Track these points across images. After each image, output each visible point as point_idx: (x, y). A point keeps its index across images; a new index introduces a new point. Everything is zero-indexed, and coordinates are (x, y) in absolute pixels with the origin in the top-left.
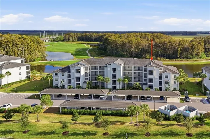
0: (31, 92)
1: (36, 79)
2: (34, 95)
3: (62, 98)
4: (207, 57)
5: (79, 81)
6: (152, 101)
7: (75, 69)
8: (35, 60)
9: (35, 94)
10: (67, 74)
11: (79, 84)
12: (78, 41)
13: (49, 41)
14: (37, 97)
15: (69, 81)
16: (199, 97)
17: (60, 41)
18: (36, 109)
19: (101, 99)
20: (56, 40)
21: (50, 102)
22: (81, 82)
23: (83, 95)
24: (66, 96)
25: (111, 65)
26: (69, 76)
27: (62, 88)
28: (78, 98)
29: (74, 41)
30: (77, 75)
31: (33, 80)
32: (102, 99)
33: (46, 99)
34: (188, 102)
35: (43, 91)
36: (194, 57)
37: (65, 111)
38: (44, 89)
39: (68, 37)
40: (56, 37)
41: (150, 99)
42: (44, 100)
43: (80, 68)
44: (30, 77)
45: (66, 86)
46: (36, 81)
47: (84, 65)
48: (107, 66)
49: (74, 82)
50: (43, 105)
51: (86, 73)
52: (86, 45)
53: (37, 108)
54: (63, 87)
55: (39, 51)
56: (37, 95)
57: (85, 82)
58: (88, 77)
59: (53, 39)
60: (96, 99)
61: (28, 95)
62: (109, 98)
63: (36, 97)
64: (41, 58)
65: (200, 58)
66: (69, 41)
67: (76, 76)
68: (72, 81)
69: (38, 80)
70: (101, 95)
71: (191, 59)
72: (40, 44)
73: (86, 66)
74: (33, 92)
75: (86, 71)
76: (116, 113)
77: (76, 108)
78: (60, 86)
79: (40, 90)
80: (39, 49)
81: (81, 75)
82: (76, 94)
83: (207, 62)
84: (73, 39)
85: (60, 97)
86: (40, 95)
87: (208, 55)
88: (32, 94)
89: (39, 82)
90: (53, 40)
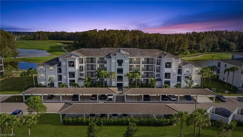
0: (8, 92)
1: (12, 76)
2: (13, 96)
3: (55, 100)
4: (191, 54)
5: (74, 77)
6: (178, 102)
7: (67, 61)
8: (6, 57)
9: (15, 95)
10: (57, 69)
11: (74, 81)
12: (49, 39)
13: (18, 40)
14: (19, 100)
15: (60, 78)
16: (229, 95)
17: (30, 39)
18: (26, 121)
19: (109, 100)
20: (25, 39)
21: (43, 107)
22: (76, 79)
23: (82, 95)
24: (61, 97)
25: (117, 55)
26: (60, 70)
27: (50, 87)
28: (78, 100)
29: (45, 40)
30: (71, 69)
31: (9, 77)
32: (111, 100)
33: (37, 102)
34: (225, 101)
35: (25, 91)
36: (180, 53)
37: (69, 121)
38: (26, 89)
39: (38, 35)
40: (25, 36)
41: (176, 99)
42: (34, 104)
43: (75, 59)
44: (4, 74)
45: (56, 84)
46: (12, 78)
47: (78, 56)
48: (110, 57)
49: (66, 78)
50: (31, 112)
51: (80, 66)
52: (59, 43)
53: (27, 119)
54: (52, 85)
55: (9, 47)
56: (17, 96)
57: (80, 79)
58: (84, 72)
59: (22, 37)
60: (102, 100)
61: (5, 97)
62: (120, 99)
63: (16, 99)
64: (13, 54)
65: (186, 54)
66: (40, 39)
67: (69, 70)
68: (64, 77)
69: (15, 77)
70: (109, 95)
71: (178, 55)
72: (10, 39)
73: (81, 57)
74: (11, 92)
75: (81, 65)
76: (147, 122)
77: (84, 116)
78: (49, 85)
79: (21, 90)
80: (10, 44)
81: (76, 69)
82: (74, 95)
83: (196, 58)
84: (44, 38)
85: (51, 99)
86: (22, 96)
87: (192, 51)
88: (10, 95)
89: (16, 79)
90: (22, 39)
